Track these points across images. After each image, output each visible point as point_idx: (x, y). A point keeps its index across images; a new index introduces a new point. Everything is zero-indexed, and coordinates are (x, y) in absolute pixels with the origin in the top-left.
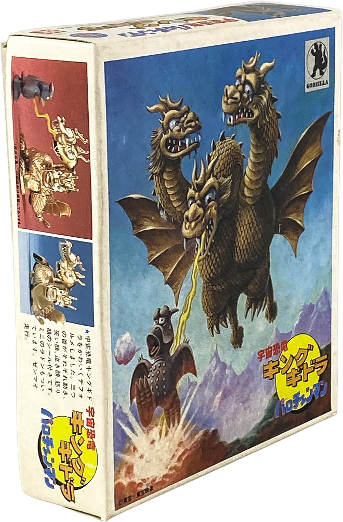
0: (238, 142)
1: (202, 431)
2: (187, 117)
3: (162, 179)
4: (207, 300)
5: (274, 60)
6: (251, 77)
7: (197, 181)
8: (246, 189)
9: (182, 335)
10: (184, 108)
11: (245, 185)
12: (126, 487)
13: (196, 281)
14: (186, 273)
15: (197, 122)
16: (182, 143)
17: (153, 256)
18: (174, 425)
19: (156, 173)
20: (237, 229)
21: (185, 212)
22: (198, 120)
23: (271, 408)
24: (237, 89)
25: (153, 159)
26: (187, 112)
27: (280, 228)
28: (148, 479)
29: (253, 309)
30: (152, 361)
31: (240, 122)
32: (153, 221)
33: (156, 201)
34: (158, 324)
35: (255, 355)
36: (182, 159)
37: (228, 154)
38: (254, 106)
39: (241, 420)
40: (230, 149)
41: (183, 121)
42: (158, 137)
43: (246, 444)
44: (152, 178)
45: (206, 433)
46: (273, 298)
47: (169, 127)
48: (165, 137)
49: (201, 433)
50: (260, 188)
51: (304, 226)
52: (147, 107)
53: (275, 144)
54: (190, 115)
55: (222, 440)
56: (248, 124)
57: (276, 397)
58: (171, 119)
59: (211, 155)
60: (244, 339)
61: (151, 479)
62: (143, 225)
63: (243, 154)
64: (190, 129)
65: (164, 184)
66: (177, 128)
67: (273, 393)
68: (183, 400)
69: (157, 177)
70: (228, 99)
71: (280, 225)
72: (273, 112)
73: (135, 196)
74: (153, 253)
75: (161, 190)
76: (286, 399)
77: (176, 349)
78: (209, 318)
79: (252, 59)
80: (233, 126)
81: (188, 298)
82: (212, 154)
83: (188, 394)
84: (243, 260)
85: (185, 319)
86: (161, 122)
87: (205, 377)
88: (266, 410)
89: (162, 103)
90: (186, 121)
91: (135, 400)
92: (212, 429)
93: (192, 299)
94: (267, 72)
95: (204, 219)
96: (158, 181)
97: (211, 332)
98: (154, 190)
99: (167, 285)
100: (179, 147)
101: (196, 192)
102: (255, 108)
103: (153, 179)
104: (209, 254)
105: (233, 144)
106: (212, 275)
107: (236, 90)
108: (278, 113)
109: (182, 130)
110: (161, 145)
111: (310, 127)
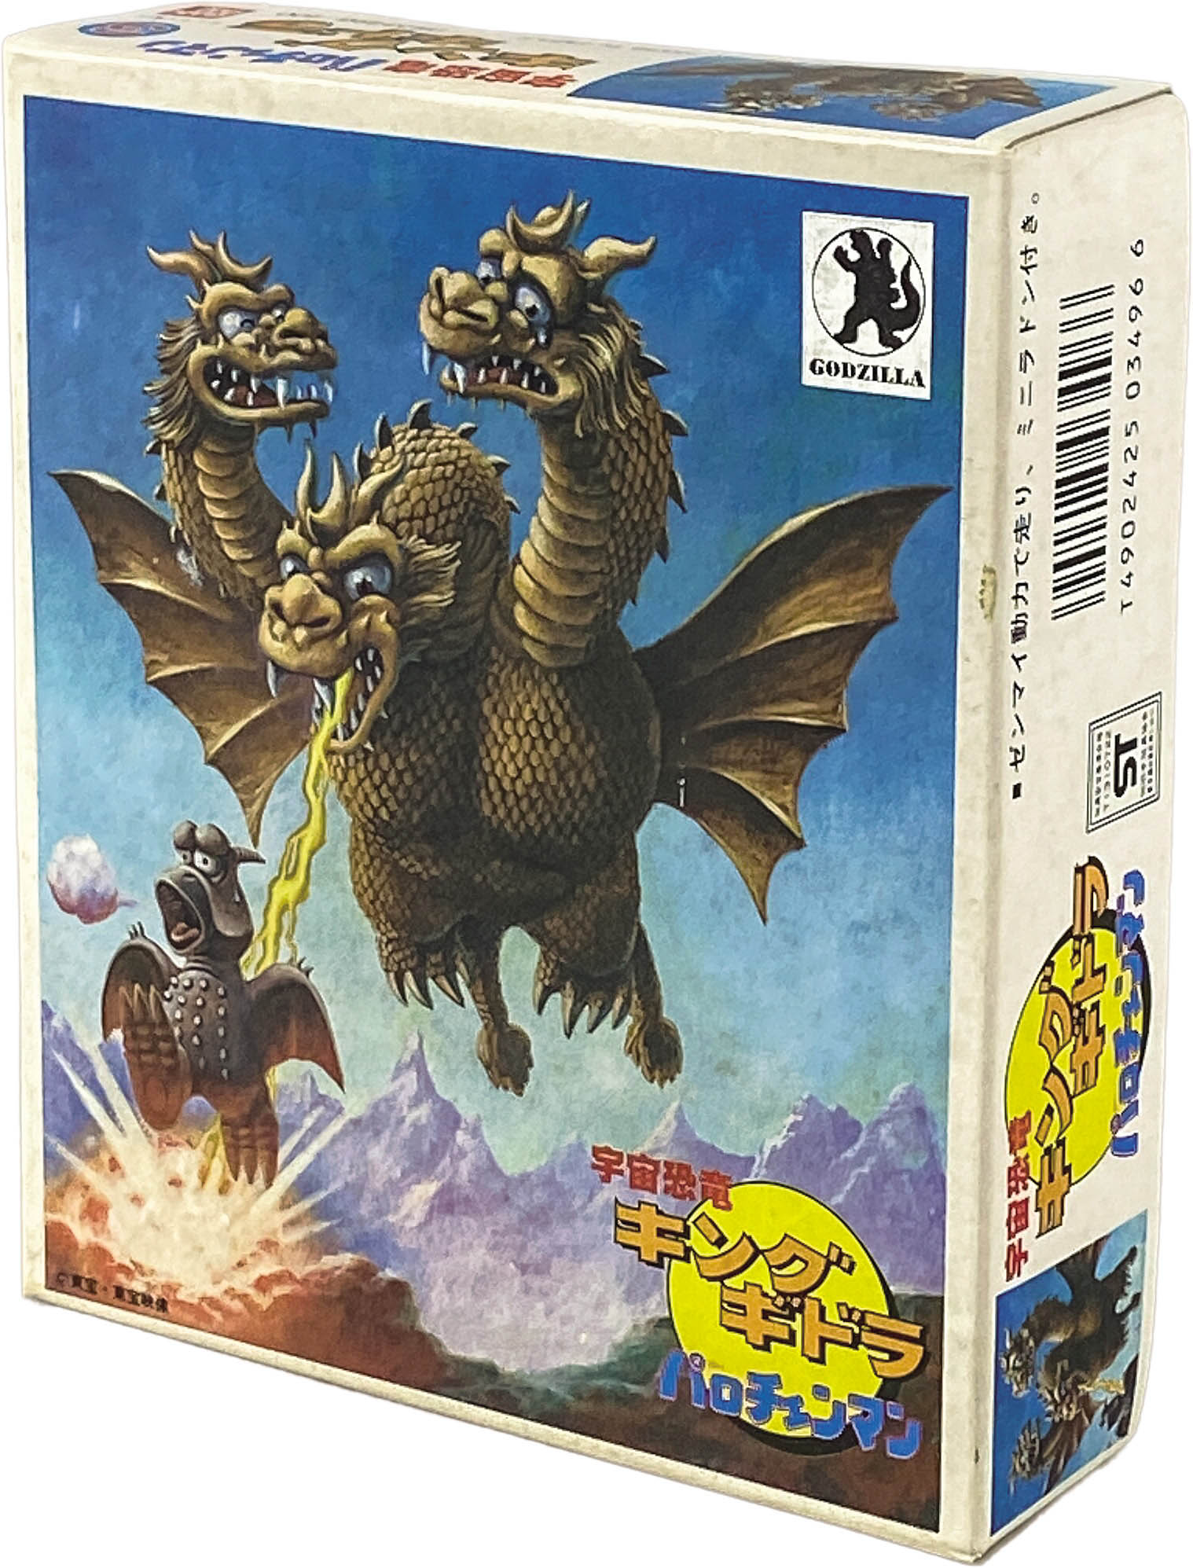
0: (487, 453)
1: (349, 1255)
2: (282, 317)
3: (188, 464)
4: (371, 883)
5: (652, 239)
6: (546, 270)
7: (316, 516)
8: (519, 609)
9: (283, 940)
10: (274, 289)
11: (518, 597)
12: (81, 1247)
13: (323, 805)
14: (282, 765)
15: (321, 343)
16: (262, 388)
17: (157, 667)
18: (251, 1181)
19: (172, 441)
20: (487, 721)
21: (267, 588)
22: (324, 336)
23: (642, 1351)
24: (483, 288)
25: (164, 400)
26: (287, 304)
27: (682, 791)
28: (152, 1272)
29: (570, 1002)
30: (180, 962)
31: (494, 396)
32: (154, 568)
33: (168, 517)
34: (192, 864)
35: (580, 1146)
36: (260, 433)
37: (444, 477)
38: (560, 362)
39: (506, 1312)
40: (454, 463)
41: (270, 327)
42: (180, 344)
43: (525, 1403)
44: (156, 450)
45: (364, 1271)
46: (658, 1007)
47: (218, 329)
48: (202, 350)
49: (346, 1259)
50: (585, 629)
51: (800, 831)
52: (151, 251)
53: (654, 511)
54: (295, 317)
55: (425, 1325)
56: (529, 410)
57: (665, 1332)
58: (228, 305)
59: (372, 455)
60: (531, 1072)
61: (163, 1280)
62: (129, 571)
63: (507, 498)
64: (294, 356)
65: (195, 479)
66: (249, 338)
67: (654, 1309)
68: (292, 1128)
69: (171, 453)
70: (444, 310)
71: (682, 782)
72: (644, 406)
73: (103, 480)
74: (160, 659)
75: (184, 493)
76: (714, 1365)
77: (263, 968)
78: (385, 939)
79: (547, 212)
80: (466, 395)
81: (295, 840)
82: (378, 455)
83: (309, 1122)
84: (516, 827)
85: (291, 899)
86: (195, 305)
87: (376, 1107)
88: (617, 1347)
89: (198, 252)
90: (278, 329)
91: (117, 1035)
92: (390, 1274)
93: (312, 852)
94: (618, 269)
95: (344, 635)
96: (176, 465)
97: (395, 986)
98: (163, 487)
99: (214, 770)
100: (250, 395)
101: (313, 545)
102: (560, 369)
103: (159, 453)
104: (368, 746)
105: (464, 453)
106: (384, 813)
107: (479, 290)
108: (666, 416)
109: (264, 347)
110: (191, 367)
111: (828, 507)
